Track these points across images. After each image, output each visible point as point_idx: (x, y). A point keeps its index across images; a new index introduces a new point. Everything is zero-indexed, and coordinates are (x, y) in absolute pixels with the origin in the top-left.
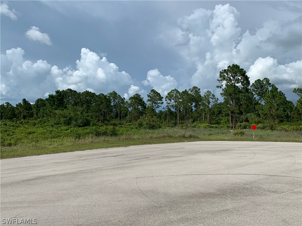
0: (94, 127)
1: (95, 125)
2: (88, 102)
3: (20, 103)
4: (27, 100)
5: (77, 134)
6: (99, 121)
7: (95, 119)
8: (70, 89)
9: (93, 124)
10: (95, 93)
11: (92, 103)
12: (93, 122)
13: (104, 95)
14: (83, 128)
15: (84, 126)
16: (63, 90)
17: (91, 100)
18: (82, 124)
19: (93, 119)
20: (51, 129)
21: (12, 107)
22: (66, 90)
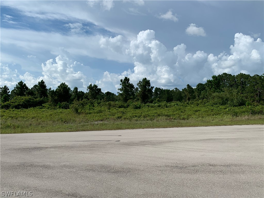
0: (250, 107)
1: (250, 104)
2: (243, 84)
3: (185, 88)
4: (190, 85)
5: (234, 112)
6: (254, 101)
7: (250, 99)
8: (225, 73)
9: (249, 104)
10: (249, 75)
11: (247, 85)
12: (248, 102)
13: (259, 76)
14: (239, 107)
15: (240, 105)
16: (219, 75)
17: (245, 82)
18: (237, 104)
19: (248, 99)
20: (212, 108)
21: (179, 91)
22: (222, 74)
